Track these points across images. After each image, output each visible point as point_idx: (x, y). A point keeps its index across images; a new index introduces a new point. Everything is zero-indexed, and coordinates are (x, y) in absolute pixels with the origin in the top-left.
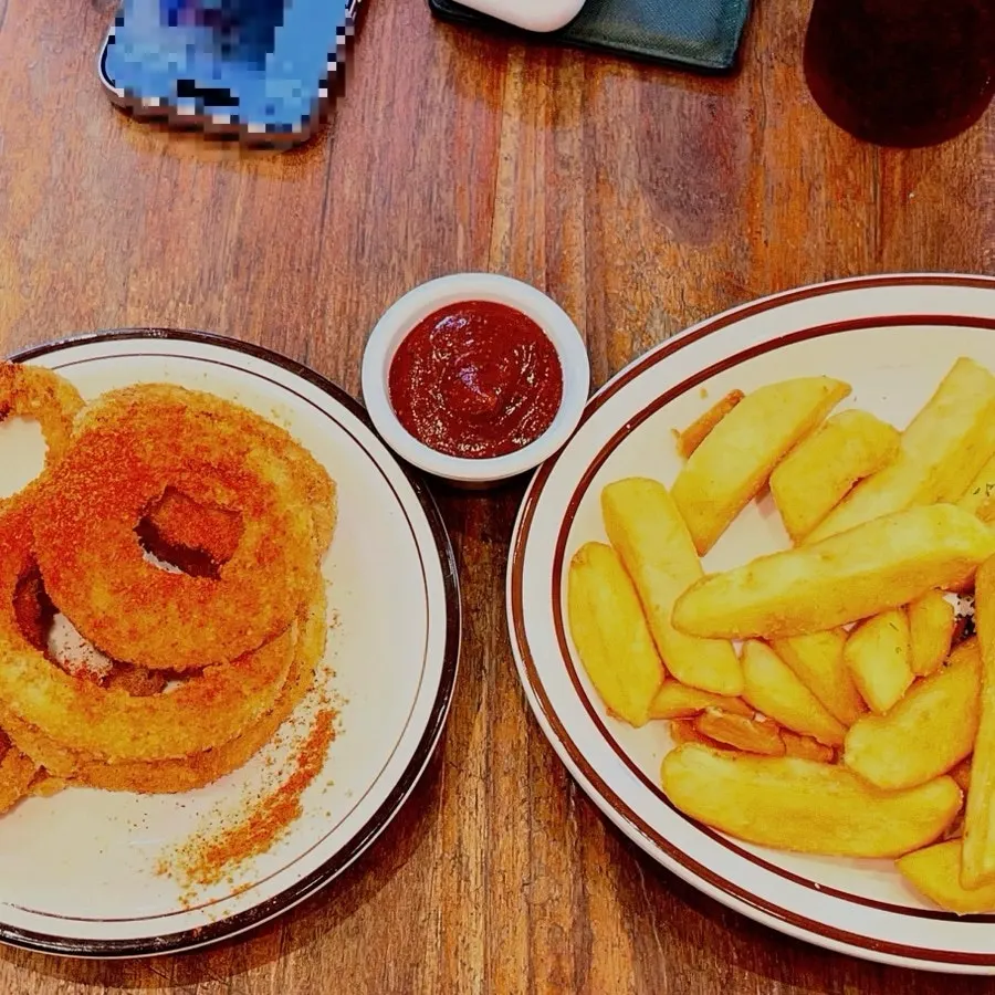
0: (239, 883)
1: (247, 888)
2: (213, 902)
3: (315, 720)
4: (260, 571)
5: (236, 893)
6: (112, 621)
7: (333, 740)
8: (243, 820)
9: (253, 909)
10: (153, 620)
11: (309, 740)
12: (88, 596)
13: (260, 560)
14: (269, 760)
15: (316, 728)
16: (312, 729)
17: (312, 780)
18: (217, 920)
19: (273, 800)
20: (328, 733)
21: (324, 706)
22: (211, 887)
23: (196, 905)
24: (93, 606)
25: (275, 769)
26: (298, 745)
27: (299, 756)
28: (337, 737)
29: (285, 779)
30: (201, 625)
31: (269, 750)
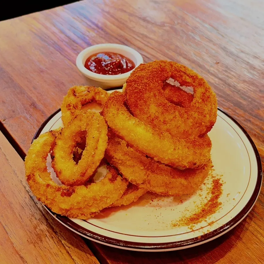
0: (209, 221)
1: (213, 223)
2: (202, 228)
3: (212, 182)
4: (203, 104)
5: (210, 224)
6: (157, 118)
7: (222, 185)
8: (198, 211)
9: (218, 229)
10: (171, 117)
11: (212, 187)
12: (148, 108)
13: (203, 100)
14: (200, 195)
15: (213, 184)
16: (212, 185)
17: (220, 196)
18: (206, 233)
19: (207, 204)
20: (219, 184)
21: (214, 178)
22: (199, 224)
23: (196, 229)
24: (151, 112)
25: (204, 197)
26: (208, 190)
27: (211, 192)
28: (223, 185)
29: (209, 199)
30: (188, 119)
31: (199, 192)
